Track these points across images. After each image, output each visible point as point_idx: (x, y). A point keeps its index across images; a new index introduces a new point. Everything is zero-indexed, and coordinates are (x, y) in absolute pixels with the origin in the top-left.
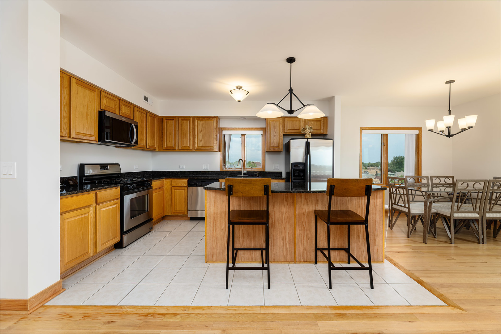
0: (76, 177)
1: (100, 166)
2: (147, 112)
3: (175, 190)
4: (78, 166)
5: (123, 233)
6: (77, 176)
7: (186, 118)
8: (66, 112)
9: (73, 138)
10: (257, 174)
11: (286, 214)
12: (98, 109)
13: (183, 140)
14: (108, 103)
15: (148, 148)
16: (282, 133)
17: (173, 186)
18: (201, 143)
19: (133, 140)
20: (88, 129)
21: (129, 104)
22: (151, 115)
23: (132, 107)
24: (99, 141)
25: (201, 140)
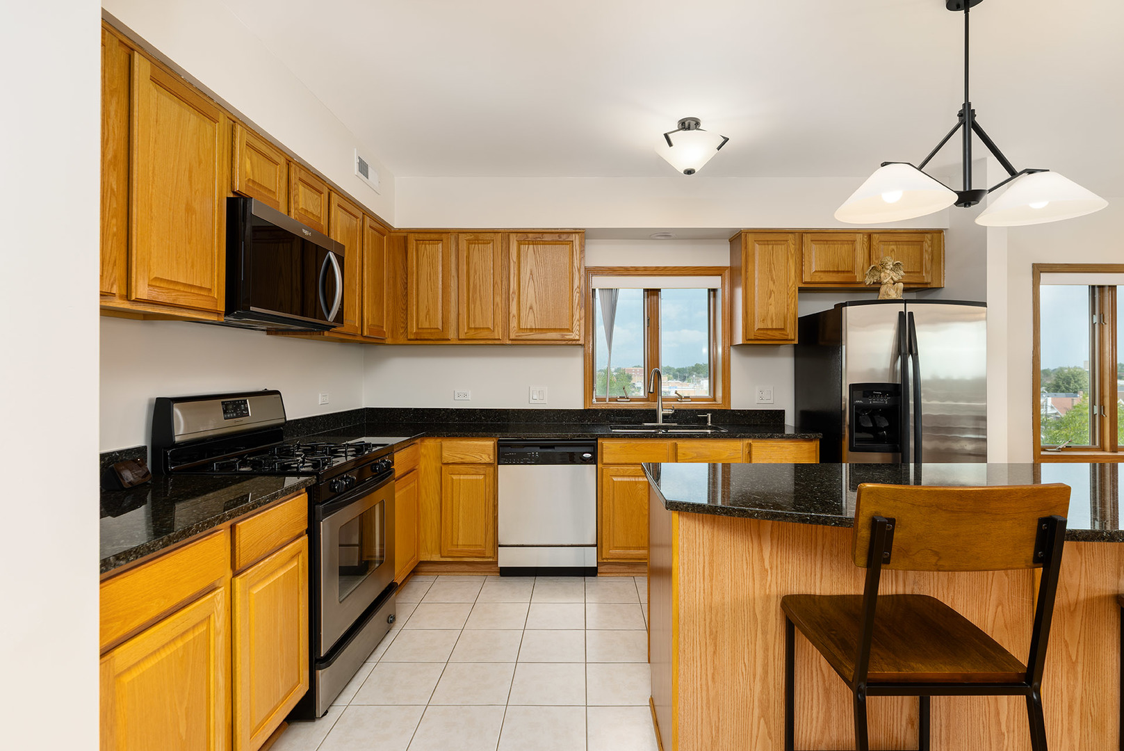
0: (141, 450)
1: (223, 403)
2: (366, 212)
3: (455, 477)
4: (150, 405)
5: (317, 661)
6: (145, 447)
7: (481, 236)
8: (112, 190)
9: (138, 301)
10: (707, 418)
11: (1000, 608)
12: (225, 190)
13: (472, 306)
14: (256, 171)
15: (365, 334)
16: (794, 284)
17: (445, 462)
18: (531, 316)
19: (331, 309)
20: (192, 266)
21: (316, 182)
22: (375, 225)
23: (326, 191)
24: (228, 313)
25: (531, 308)
